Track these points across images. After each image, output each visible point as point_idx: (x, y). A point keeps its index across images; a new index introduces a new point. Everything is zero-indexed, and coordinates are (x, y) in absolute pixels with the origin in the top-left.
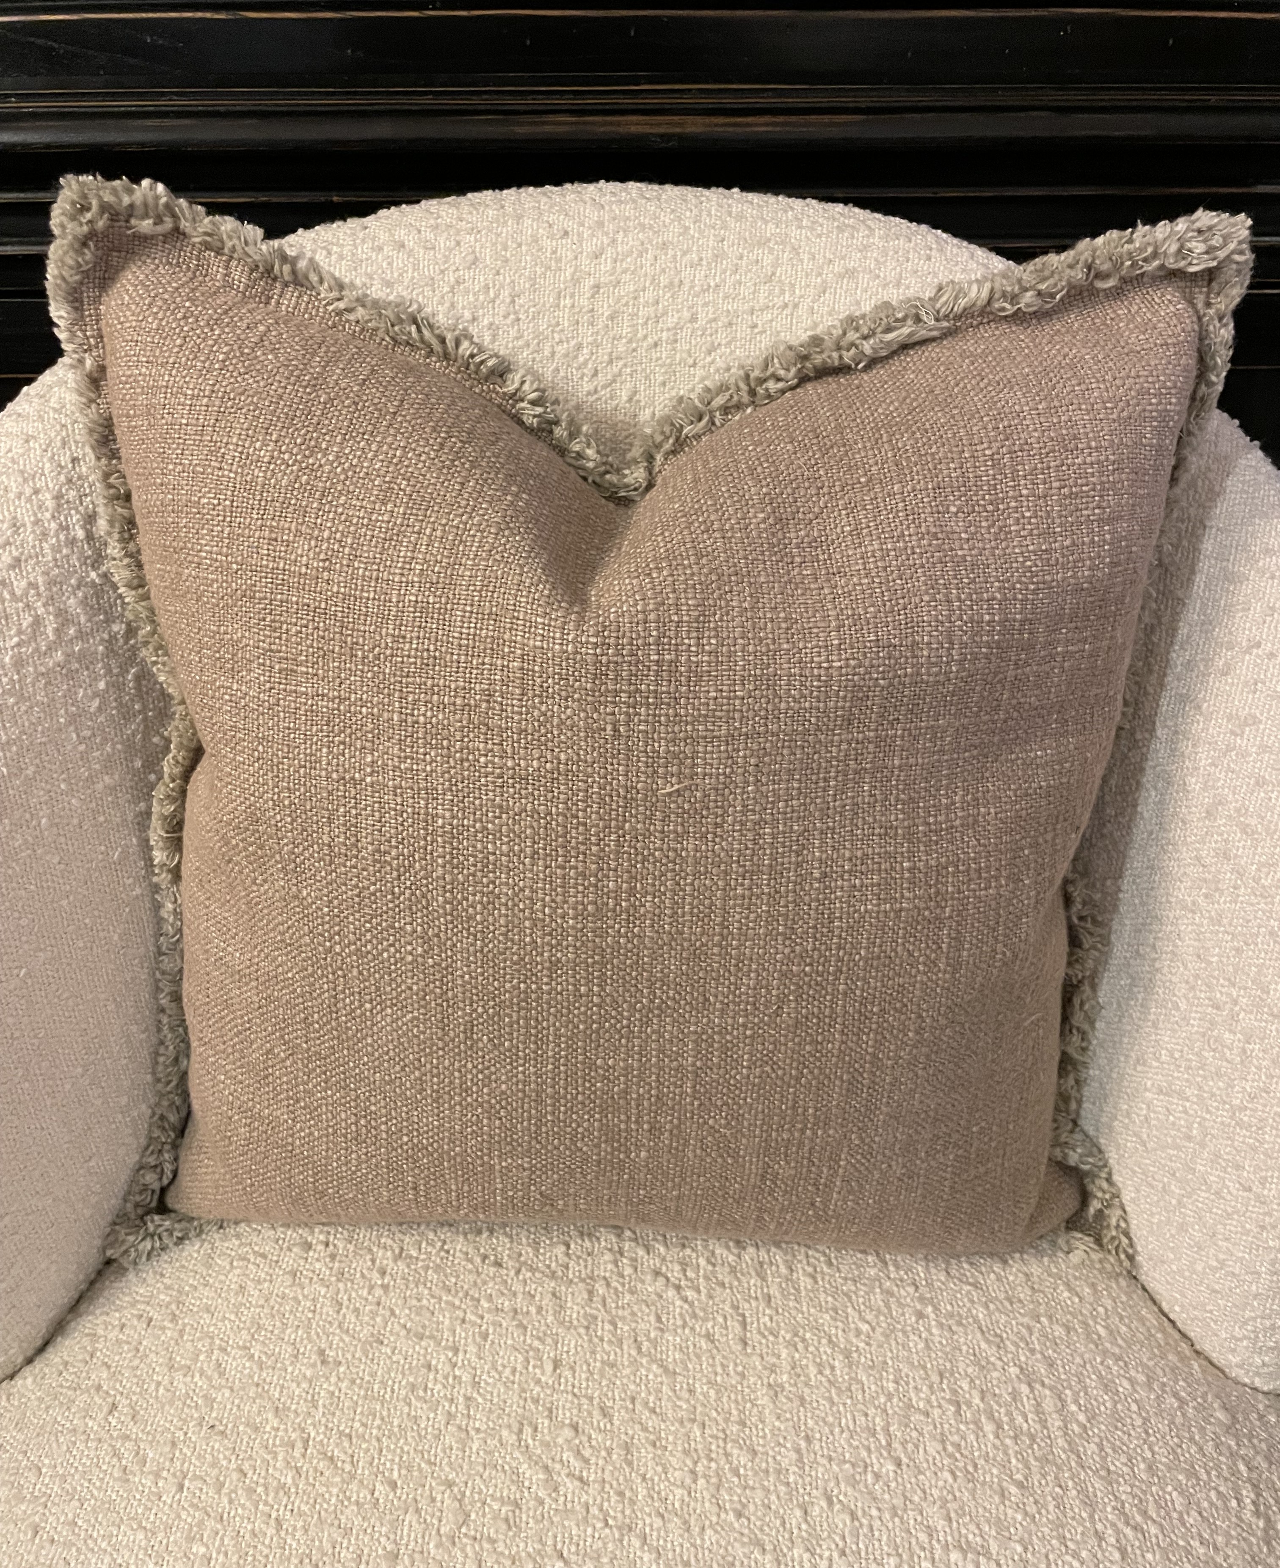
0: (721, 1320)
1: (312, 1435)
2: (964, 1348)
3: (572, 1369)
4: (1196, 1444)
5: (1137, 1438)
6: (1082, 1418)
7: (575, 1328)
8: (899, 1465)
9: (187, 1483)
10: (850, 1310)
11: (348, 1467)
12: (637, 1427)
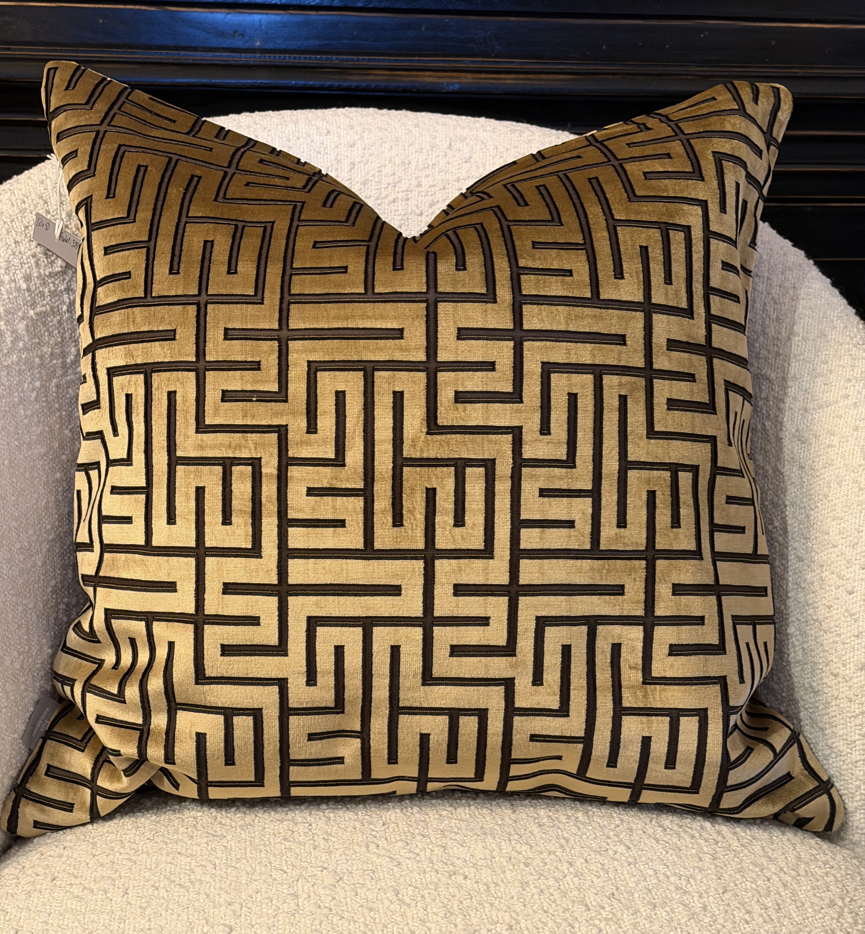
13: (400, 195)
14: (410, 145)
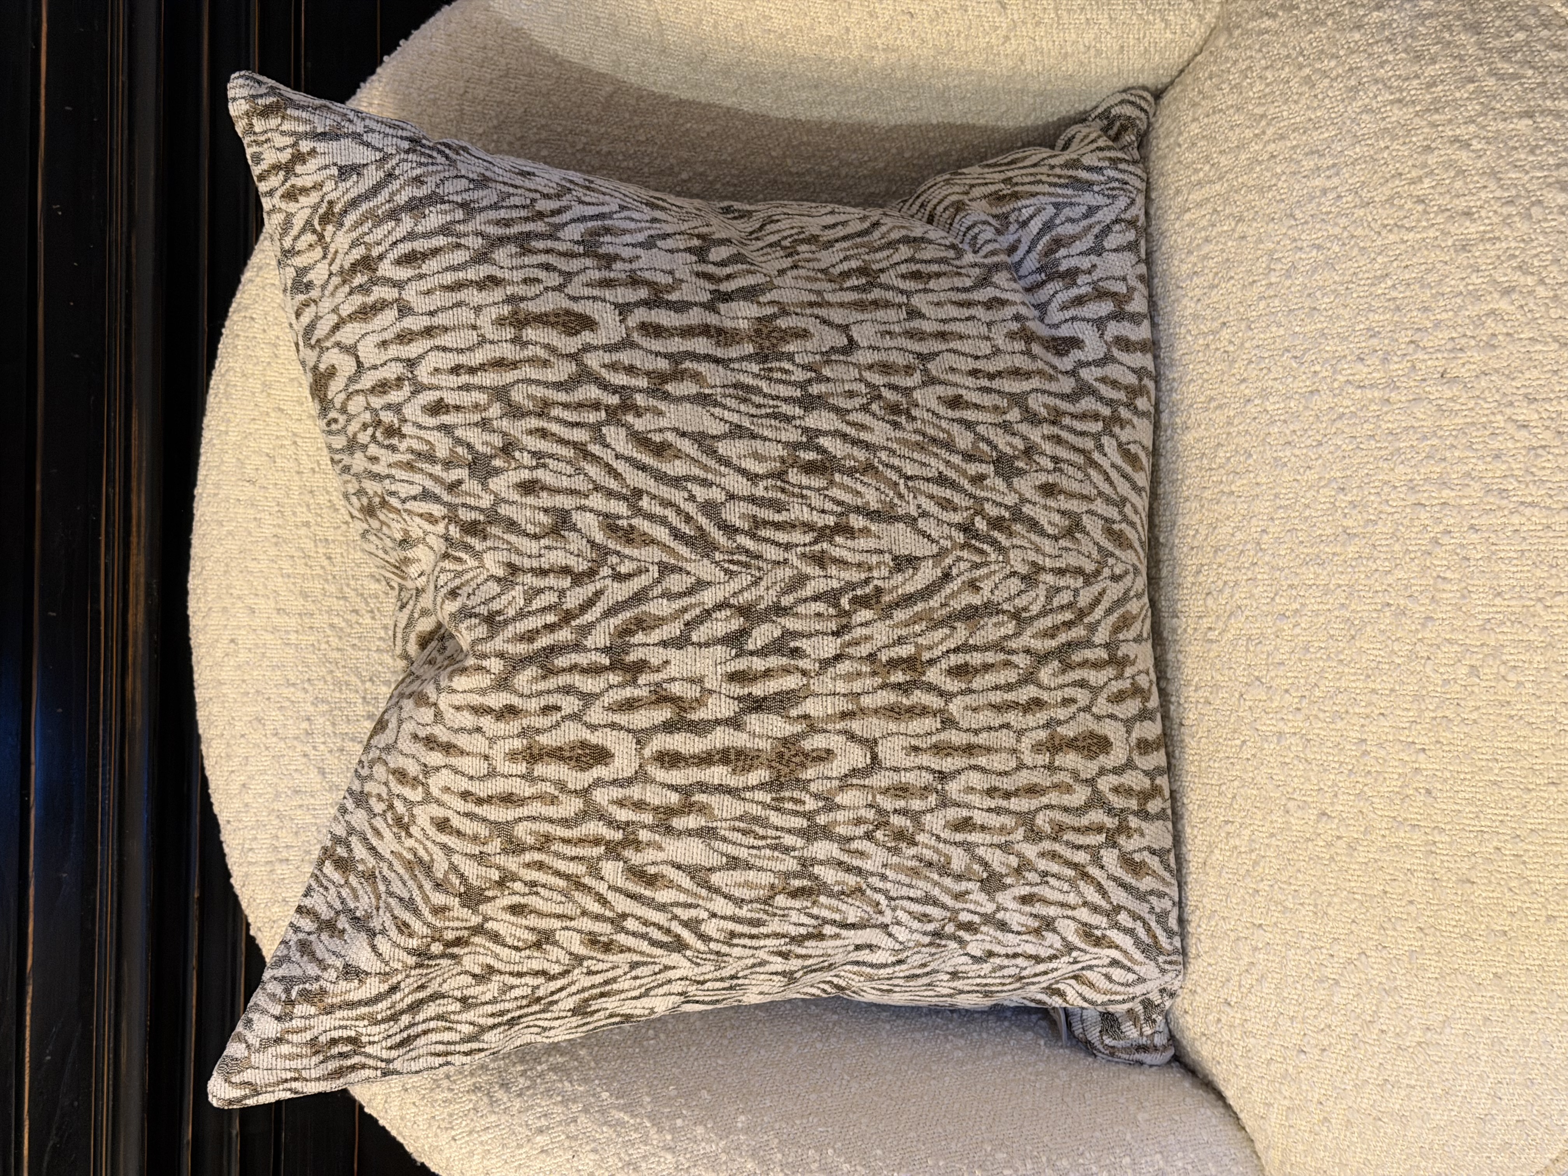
13: (321, 550)
14: (250, 533)
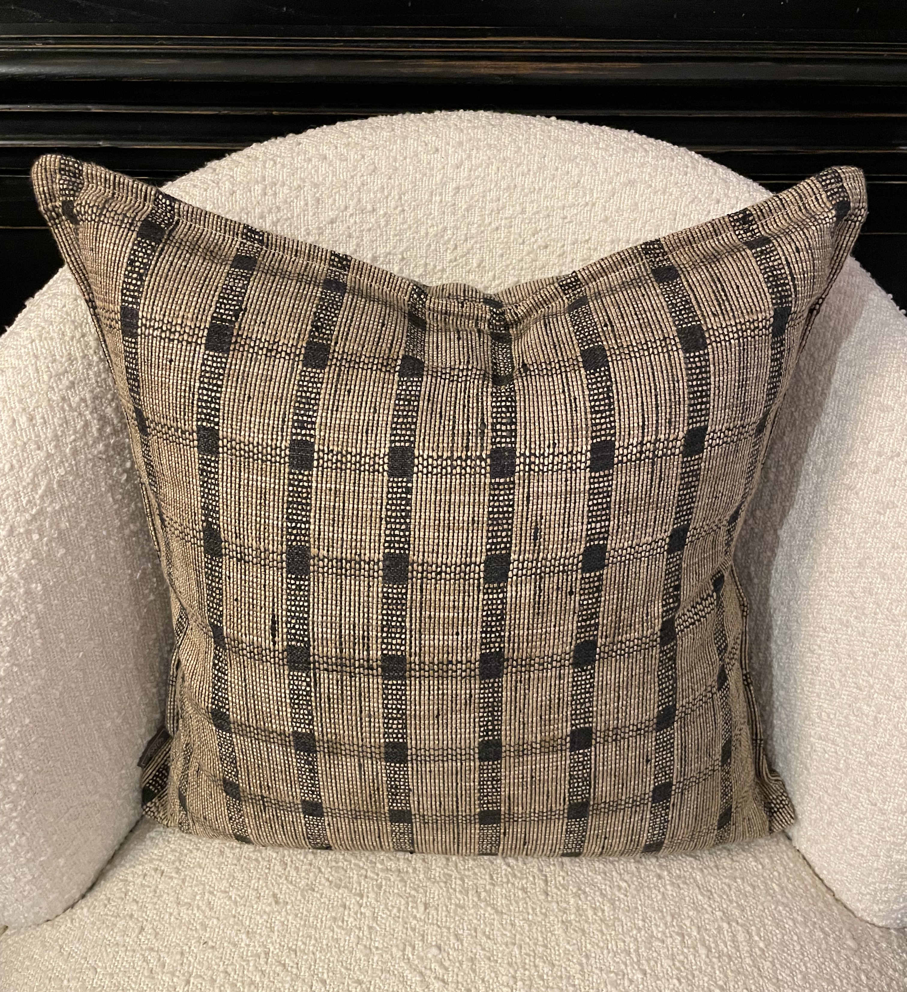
0: (531, 879)
1: (271, 949)
2: (687, 899)
3: (437, 909)
4: (834, 962)
5: (797, 958)
6: (762, 945)
7: (438, 883)
8: (645, 974)
9: (192, 980)
10: (614, 873)
11: (295, 971)
12: (479, 947)
